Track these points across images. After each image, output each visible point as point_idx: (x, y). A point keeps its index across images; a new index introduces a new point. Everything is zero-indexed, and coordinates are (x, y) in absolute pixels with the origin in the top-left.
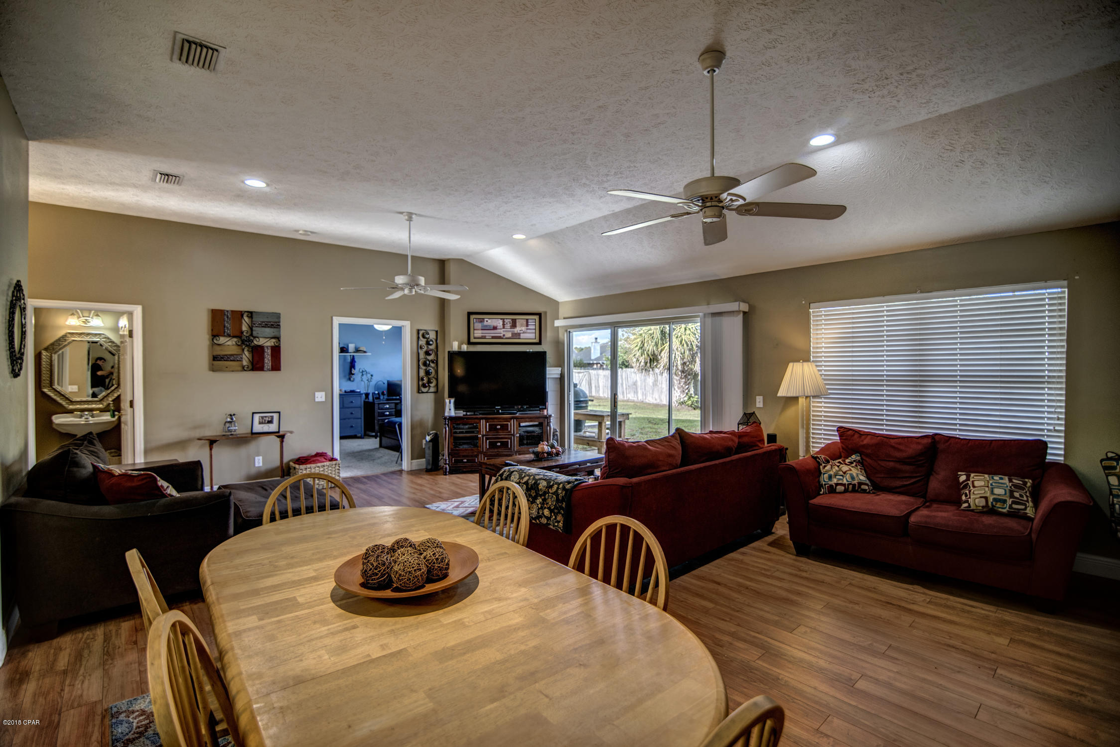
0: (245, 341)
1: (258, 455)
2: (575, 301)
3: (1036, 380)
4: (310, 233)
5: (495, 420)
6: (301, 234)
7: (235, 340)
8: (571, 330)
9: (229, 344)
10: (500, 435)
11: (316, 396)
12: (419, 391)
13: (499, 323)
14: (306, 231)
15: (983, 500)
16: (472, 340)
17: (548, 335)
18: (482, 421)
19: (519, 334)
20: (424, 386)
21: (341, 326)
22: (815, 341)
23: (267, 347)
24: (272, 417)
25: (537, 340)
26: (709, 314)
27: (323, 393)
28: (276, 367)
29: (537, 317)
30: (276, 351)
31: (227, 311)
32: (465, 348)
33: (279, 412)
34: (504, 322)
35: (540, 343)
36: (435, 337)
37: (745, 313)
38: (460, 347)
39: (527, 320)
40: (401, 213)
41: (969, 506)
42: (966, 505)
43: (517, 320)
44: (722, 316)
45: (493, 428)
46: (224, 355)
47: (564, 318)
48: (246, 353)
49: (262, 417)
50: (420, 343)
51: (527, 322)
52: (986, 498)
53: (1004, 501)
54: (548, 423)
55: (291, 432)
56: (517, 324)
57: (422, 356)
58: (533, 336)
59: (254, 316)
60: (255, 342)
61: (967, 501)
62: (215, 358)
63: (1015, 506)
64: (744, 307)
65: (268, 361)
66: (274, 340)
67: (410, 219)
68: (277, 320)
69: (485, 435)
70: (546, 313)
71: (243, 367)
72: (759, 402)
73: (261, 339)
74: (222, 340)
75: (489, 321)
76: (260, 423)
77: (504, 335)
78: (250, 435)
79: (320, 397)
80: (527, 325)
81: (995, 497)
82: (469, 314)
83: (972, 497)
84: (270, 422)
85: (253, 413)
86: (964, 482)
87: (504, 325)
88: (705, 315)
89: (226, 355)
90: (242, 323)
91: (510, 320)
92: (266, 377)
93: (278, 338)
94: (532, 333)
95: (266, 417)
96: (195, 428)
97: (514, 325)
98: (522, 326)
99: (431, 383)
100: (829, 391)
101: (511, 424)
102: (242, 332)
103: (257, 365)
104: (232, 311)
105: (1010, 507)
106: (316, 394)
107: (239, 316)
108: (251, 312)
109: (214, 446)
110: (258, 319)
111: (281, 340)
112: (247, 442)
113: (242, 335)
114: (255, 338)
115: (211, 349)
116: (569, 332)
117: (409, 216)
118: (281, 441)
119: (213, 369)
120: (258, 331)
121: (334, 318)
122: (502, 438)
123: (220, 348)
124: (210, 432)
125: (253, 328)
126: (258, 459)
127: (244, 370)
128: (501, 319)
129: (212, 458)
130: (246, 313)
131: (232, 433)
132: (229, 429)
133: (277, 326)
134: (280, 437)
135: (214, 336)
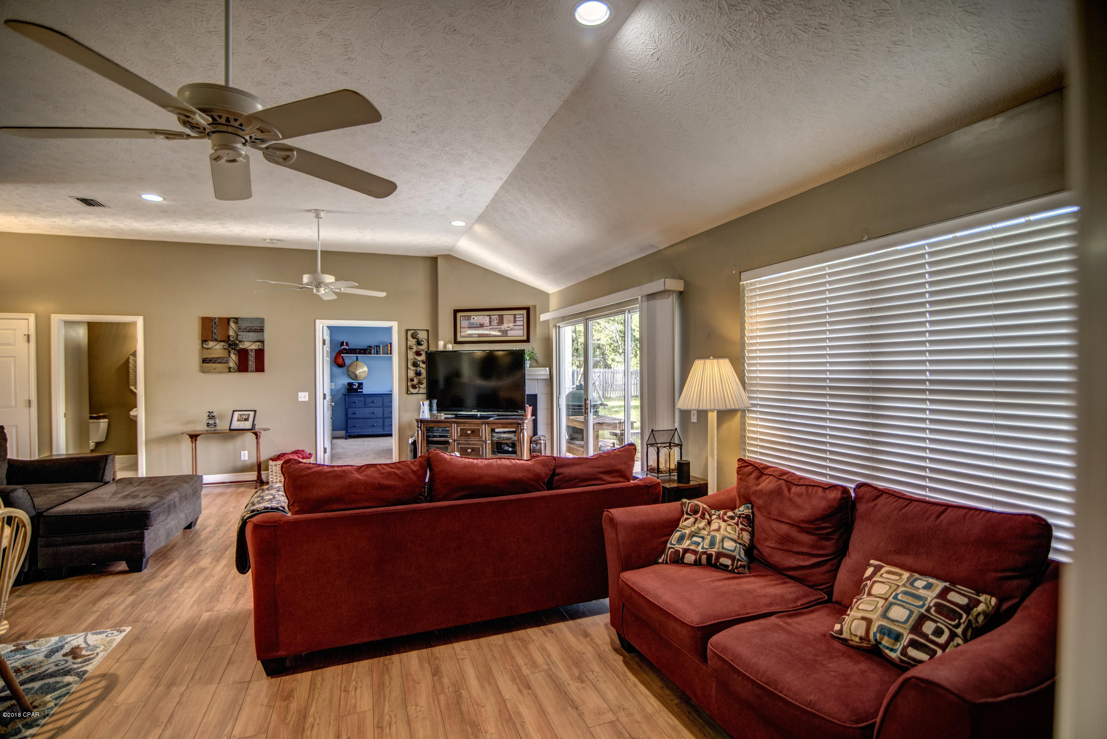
0: (231, 345)
1: (244, 450)
4: (276, 241)
5: (467, 425)
7: (223, 344)
8: (560, 324)
9: (217, 349)
10: (472, 441)
11: (299, 396)
12: (408, 392)
13: (486, 320)
15: (864, 623)
16: (459, 339)
17: (537, 333)
18: (455, 425)
19: (507, 331)
20: (414, 387)
23: (251, 350)
24: (249, 415)
25: (525, 338)
26: (647, 296)
27: (307, 394)
28: (260, 368)
29: (524, 312)
30: (260, 353)
31: (215, 318)
32: (450, 347)
33: (255, 411)
34: (490, 318)
35: (528, 340)
36: (426, 338)
37: (680, 292)
38: (445, 346)
39: (514, 316)
40: (310, 211)
41: (841, 632)
43: (504, 316)
44: (655, 299)
45: (463, 433)
46: (212, 358)
47: (552, 310)
48: (233, 356)
49: (241, 415)
50: (409, 343)
51: (515, 318)
52: (869, 621)
54: (521, 430)
55: (265, 430)
56: (504, 320)
57: (411, 355)
58: (520, 333)
59: (239, 322)
60: (241, 346)
62: (204, 361)
65: (252, 363)
66: (258, 343)
67: (318, 217)
68: (260, 325)
69: (457, 440)
70: (535, 307)
71: (230, 368)
72: (694, 415)
73: (245, 343)
74: (211, 344)
75: (476, 318)
76: (238, 420)
77: (491, 333)
78: (228, 431)
79: (303, 397)
80: (515, 321)
81: (885, 623)
82: (456, 312)
84: (247, 420)
85: (234, 411)
86: (866, 579)
87: (490, 322)
88: (643, 298)
89: (214, 358)
90: (229, 328)
91: (497, 316)
92: (251, 377)
93: (262, 342)
94: (520, 329)
95: (244, 415)
96: (188, 423)
97: (501, 321)
98: (509, 322)
99: (422, 384)
101: (482, 430)
102: (229, 336)
103: (242, 367)
104: (219, 318)
105: (904, 652)
106: (300, 393)
107: (226, 323)
108: (236, 319)
109: (196, 440)
110: (243, 325)
111: (265, 343)
112: (233, 437)
113: (229, 340)
114: (240, 341)
115: (201, 353)
116: (557, 325)
117: (317, 213)
118: (257, 438)
119: (203, 371)
120: (243, 335)
121: (317, 321)
122: (473, 444)
123: (209, 351)
124: (201, 427)
125: (239, 333)
126: (244, 454)
127: (230, 371)
128: (488, 316)
129: (195, 450)
130: (233, 320)
131: (214, 429)
132: (208, 425)
133: (261, 330)
134: (256, 434)
135: (204, 341)
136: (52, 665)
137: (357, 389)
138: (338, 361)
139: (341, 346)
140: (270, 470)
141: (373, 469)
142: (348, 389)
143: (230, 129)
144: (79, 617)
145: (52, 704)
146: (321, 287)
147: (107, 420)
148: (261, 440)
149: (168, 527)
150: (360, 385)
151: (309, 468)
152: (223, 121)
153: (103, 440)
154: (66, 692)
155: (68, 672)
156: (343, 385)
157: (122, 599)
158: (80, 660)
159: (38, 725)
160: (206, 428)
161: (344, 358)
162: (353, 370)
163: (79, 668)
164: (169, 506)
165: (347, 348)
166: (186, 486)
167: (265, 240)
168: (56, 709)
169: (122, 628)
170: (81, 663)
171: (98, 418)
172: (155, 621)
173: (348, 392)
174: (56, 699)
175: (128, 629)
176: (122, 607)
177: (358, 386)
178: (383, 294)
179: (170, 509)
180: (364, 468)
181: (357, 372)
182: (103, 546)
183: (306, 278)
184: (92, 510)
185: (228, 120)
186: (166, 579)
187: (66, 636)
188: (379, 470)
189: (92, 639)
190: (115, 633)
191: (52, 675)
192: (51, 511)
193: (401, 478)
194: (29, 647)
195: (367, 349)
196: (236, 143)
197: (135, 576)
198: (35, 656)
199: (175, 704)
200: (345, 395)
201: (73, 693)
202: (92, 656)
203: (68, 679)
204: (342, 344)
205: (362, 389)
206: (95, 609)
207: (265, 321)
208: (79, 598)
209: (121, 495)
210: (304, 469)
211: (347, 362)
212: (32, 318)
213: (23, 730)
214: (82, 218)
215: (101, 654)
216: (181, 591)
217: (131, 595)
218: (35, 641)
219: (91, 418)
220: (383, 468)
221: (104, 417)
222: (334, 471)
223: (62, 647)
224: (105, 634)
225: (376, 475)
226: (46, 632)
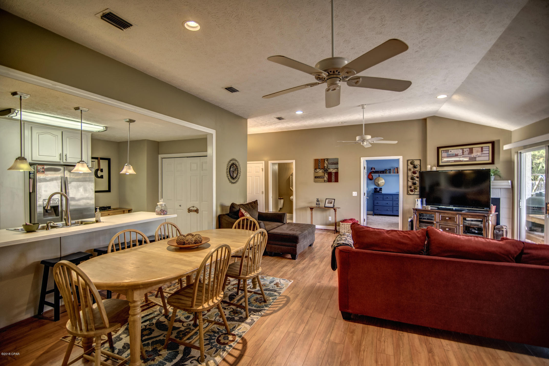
0: (326, 170)
1: (330, 216)
4: (344, 123)
5: (446, 214)
7: (322, 170)
9: (320, 172)
10: (449, 224)
12: (408, 194)
13: (460, 152)
16: (441, 164)
17: (501, 158)
18: (436, 213)
19: (475, 158)
20: (412, 191)
23: (333, 172)
24: (332, 201)
25: (490, 161)
27: (356, 192)
28: (337, 180)
30: (337, 174)
31: (319, 159)
32: (434, 169)
33: (334, 199)
34: (463, 151)
35: (493, 163)
36: (419, 164)
38: (431, 168)
39: (482, 148)
40: (359, 106)
43: (473, 148)
45: (443, 219)
47: (515, 142)
48: (326, 175)
49: (329, 201)
50: (409, 167)
54: (487, 220)
55: (339, 208)
56: (474, 151)
57: (410, 174)
58: (487, 158)
59: (329, 160)
60: (329, 171)
62: (316, 177)
65: (333, 178)
66: (336, 169)
67: (363, 108)
68: (337, 161)
69: (439, 222)
70: (499, 141)
71: (325, 180)
73: (331, 170)
74: (318, 170)
75: (452, 151)
76: (328, 203)
77: (463, 159)
78: (324, 207)
79: (355, 194)
80: (482, 151)
82: (438, 148)
84: (331, 203)
85: (326, 199)
87: (463, 152)
89: (319, 176)
90: (325, 163)
91: (468, 149)
92: (333, 184)
93: (338, 169)
94: (486, 156)
96: (310, 203)
97: (471, 151)
98: (477, 152)
99: (416, 189)
101: (457, 218)
102: (325, 167)
103: (330, 180)
104: (321, 159)
106: (353, 192)
107: (324, 161)
108: (327, 159)
109: (312, 210)
110: (330, 162)
111: (339, 169)
112: (326, 210)
113: (325, 168)
114: (329, 169)
115: (314, 174)
116: (519, 152)
117: (363, 106)
118: (335, 211)
119: (315, 182)
120: (330, 166)
121: (361, 158)
122: (450, 226)
123: (317, 173)
124: (314, 205)
125: (328, 165)
126: (330, 218)
127: (325, 182)
128: (461, 149)
129: (312, 214)
130: (326, 159)
131: (319, 206)
132: (317, 204)
133: (337, 163)
134: (335, 209)
135: (315, 169)
136: (271, 287)
137: (379, 191)
138: (370, 177)
139: (371, 170)
140: (340, 226)
141: (395, 233)
142: (375, 191)
143: (335, 76)
144: (278, 272)
145: (272, 301)
146: (364, 141)
147: (283, 200)
148: (337, 212)
149: (304, 244)
150: (381, 189)
151: (363, 228)
152: (332, 73)
153: (282, 207)
154: (275, 298)
155: (275, 291)
156: (372, 189)
157: (290, 269)
158: (278, 288)
159: (268, 307)
160: (316, 205)
161: (373, 175)
162: (377, 182)
163: (278, 291)
164: (305, 236)
165: (374, 170)
166: (310, 229)
167: (339, 123)
168: (273, 303)
169: (291, 280)
170: (279, 289)
171: (280, 199)
172: (301, 281)
173: (374, 192)
174: (273, 299)
175: (293, 281)
176: (290, 272)
177: (379, 190)
178: (396, 142)
179: (305, 237)
180: (390, 232)
181: (379, 183)
182: (284, 247)
183: (358, 138)
184: (281, 233)
185: (334, 72)
186: (303, 265)
187: (274, 278)
188: (398, 233)
189: (282, 281)
190: (289, 281)
191: (271, 290)
192: (270, 231)
193: (411, 240)
194: (265, 278)
195: (384, 171)
196: (336, 81)
197: (294, 261)
198: (266, 282)
199: (309, 317)
200: (373, 194)
201: (277, 299)
202: (282, 288)
203: (276, 293)
204: (372, 169)
205: (381, 191)
206: (282, 270)
207: (339, 159)
208: (277, 265)
209: (289, 229)
210: (361, 228)
211: (374, 177)
212: (263, 162)
213: (265, 307)
214: (277, 125)
215: (285, 288)
216: (309, 271)
217: (293, 268)
218: (266, 277)
219: (279, 199)
220: (401, 233)
221: (282, 199)
222: (375, 231)
223: (273, 281)
224: (286, 281)
225: (397, 236)
226: (269, 274)
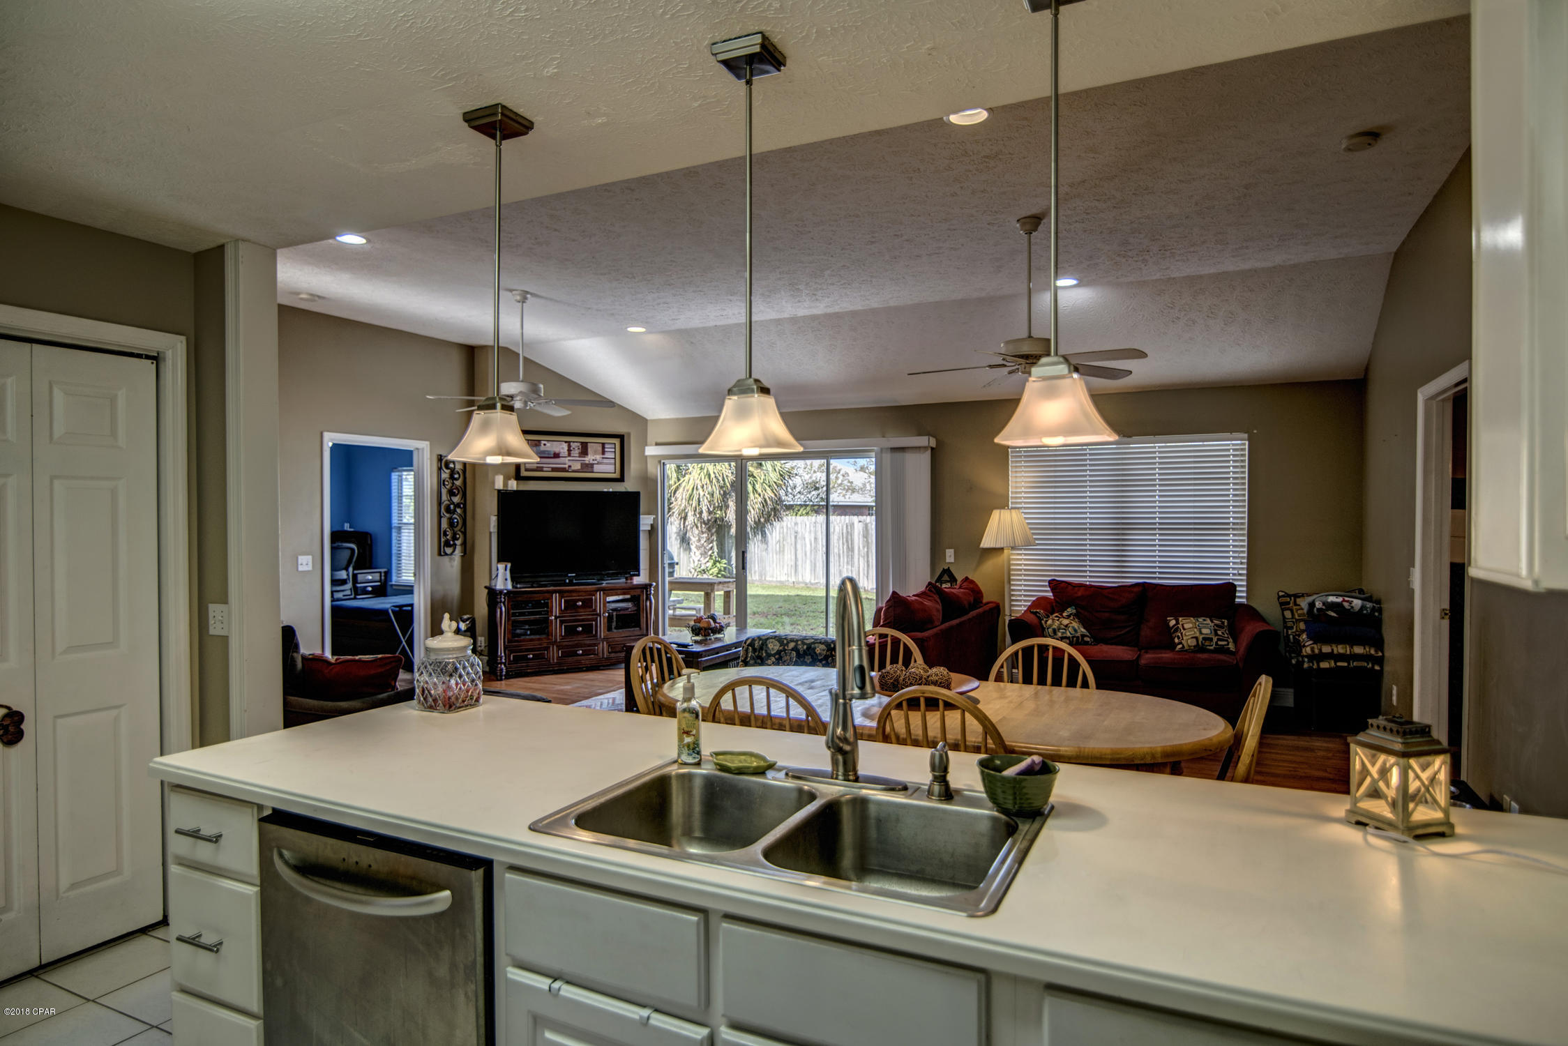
2: (677, 419)
3: (1222, 527)
5: (574, 594)
6: (302, 299)
8: (666, 461)
10: (581, 616)
11: (300, 562)
12: (440, 553)
13: (563, 448)
14: (312, 295)
15: (1194, 640)
16: (522, 473)
17: (635, 471)
18: (554, 595)
19: (592, 465)
20: (447, 544)
21: (337, 448)
22: (1014, 485)
25: (617, 475)
26: (887, 448)
27: (310, 557)
29: (617, 441)
32: (516, 485)
34: (569, 446)
35: (621, 479)
36: (462, 467)
37: (932, 449)
38: (505, 484)
39: (603, 445)
41: (1183, 647)
42: (1180, 646)
43: (589, 444)
44: (905, 452)
45: (570, 605)
47: (657, 444)
50: (443, 476)
51: (603, 448)
52: (1197, 638)
53: (1211, 640)
54: (647, 594)
56: (589, 450)
57: (445, 497)
58: (611, 468)
61: (1181, 643)
63: (1220, 643)
64: (933, 443)
69: (559, 617)
70: (629, 434)
72: (950, 556)
75: (548, 444)
77: (570, 466)
79: (306, 563)
80: (603, 453)
81: (1203, 636)
83: (1184, 638)
86: (1174, 626)
87: (569, 450)
88: (882, 450)
91: (579, 444)
94: (610, 464)
97: (584, 452)
98: (595, 453)
99: (458, 539)
100: (1037, 542)
101: (596, 599)
105: (1216, 643)
106: (300, 558)
116: (662, 461)
122: (583, 620)
128: (566, 442)
